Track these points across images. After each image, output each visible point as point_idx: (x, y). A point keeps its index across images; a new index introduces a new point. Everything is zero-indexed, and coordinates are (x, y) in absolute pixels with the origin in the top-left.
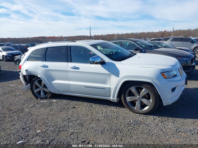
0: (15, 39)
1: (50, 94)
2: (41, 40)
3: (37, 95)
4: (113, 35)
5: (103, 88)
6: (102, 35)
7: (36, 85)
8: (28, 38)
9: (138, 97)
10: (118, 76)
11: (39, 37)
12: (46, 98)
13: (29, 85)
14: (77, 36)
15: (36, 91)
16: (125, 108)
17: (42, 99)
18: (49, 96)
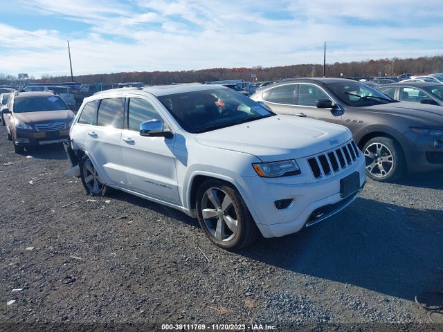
0: (167, 73)
1: (105, 188)
2: (216, 75)
3: (89, 186)
4: (384, 63)
5: (164, 186)
6: (354, 64)
7: (88, 170)
8: (192, 71)
9: (219, 210)
10: (186, 165)
11: (214, 70)
12: (100, 194)
13: (77, 167)
14: (293, 66)
15: (88, 179)
16: (200, 227)
17: (94, 195)
18: (104, 191)
